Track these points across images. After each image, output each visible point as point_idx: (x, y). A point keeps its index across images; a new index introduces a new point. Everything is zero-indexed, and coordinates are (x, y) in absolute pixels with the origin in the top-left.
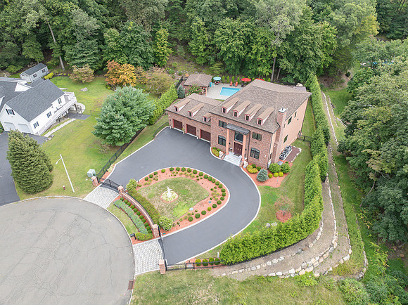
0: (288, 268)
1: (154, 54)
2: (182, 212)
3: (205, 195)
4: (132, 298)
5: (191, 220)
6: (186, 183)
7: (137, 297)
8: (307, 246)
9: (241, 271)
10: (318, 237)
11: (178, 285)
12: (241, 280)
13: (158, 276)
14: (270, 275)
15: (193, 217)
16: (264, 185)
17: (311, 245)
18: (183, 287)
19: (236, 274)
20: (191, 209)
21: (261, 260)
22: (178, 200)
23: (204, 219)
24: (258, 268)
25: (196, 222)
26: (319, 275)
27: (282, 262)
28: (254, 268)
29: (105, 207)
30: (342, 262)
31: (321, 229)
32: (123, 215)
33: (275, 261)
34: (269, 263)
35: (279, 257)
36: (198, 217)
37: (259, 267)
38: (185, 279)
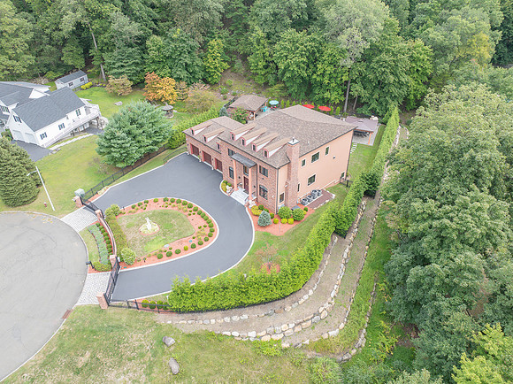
0: (248, 329)
1: (204, 69)
2: (155, 247)
3: (189, 233)
4: (62, 327)
5: (160, 257)
6: (175, 216)
7: (67, 328)
8: (283, 308)
9: (190, 322)
10: (302, 301)
11: (115, 323)
12: (187, 332)
13: (98, 310)
14: (224, 333)
15: (164, 254)
16: (264, 230)
17: (288, 308)
18: (119, 327)
19: (185, 323)
20: (167, 246)
21: (219, 314)
22: (156, 235)
23: (175, 258)
24: (211, 322)
25: (166, 261)
26: (288, 345)
27: (244, 321)
28: (207, 322)
29: (78, 231)
30: (326, 336)
31: (311, 292)
32: (92, 241)
33: (235, 318)
34: (227, 319)
35: (241, 315)
36: (169, 255)
37: (213, 321)
38: (124, 319)
